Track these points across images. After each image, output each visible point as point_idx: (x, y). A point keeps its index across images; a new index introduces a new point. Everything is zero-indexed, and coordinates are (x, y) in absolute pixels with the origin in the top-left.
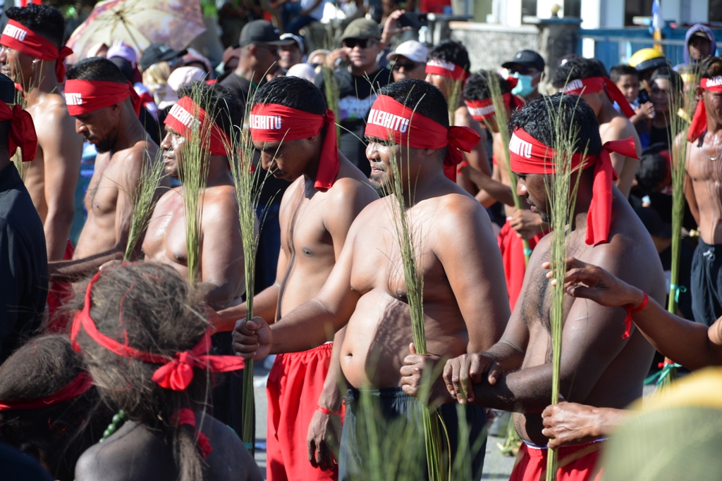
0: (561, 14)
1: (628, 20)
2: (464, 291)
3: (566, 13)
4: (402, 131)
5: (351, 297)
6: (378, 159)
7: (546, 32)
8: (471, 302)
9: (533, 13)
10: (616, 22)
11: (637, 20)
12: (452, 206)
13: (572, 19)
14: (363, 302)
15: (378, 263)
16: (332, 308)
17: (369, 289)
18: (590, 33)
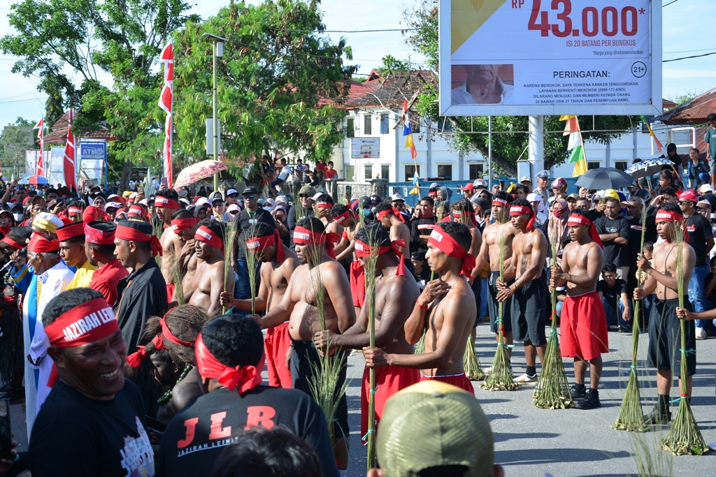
0: (380, 177)
1: (407, 180)
2: (336, 300)
3: (383, 177)
4: (307, 239)
5: (292, 304)
6: (299, 251)
7: (374, 184)
8: (338, 305)
9: (370, 177)
10: (402, 179)
11: (409, 179)
12: (330, 266)
13: (385, 179)
14: (297, 306)
15: (302, 290)
16: (285, 308)
17: (298, 301)
18: (392, 184)
